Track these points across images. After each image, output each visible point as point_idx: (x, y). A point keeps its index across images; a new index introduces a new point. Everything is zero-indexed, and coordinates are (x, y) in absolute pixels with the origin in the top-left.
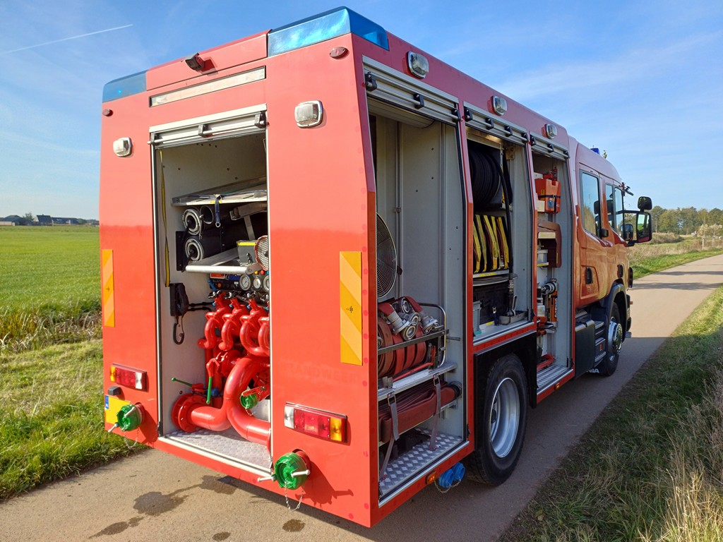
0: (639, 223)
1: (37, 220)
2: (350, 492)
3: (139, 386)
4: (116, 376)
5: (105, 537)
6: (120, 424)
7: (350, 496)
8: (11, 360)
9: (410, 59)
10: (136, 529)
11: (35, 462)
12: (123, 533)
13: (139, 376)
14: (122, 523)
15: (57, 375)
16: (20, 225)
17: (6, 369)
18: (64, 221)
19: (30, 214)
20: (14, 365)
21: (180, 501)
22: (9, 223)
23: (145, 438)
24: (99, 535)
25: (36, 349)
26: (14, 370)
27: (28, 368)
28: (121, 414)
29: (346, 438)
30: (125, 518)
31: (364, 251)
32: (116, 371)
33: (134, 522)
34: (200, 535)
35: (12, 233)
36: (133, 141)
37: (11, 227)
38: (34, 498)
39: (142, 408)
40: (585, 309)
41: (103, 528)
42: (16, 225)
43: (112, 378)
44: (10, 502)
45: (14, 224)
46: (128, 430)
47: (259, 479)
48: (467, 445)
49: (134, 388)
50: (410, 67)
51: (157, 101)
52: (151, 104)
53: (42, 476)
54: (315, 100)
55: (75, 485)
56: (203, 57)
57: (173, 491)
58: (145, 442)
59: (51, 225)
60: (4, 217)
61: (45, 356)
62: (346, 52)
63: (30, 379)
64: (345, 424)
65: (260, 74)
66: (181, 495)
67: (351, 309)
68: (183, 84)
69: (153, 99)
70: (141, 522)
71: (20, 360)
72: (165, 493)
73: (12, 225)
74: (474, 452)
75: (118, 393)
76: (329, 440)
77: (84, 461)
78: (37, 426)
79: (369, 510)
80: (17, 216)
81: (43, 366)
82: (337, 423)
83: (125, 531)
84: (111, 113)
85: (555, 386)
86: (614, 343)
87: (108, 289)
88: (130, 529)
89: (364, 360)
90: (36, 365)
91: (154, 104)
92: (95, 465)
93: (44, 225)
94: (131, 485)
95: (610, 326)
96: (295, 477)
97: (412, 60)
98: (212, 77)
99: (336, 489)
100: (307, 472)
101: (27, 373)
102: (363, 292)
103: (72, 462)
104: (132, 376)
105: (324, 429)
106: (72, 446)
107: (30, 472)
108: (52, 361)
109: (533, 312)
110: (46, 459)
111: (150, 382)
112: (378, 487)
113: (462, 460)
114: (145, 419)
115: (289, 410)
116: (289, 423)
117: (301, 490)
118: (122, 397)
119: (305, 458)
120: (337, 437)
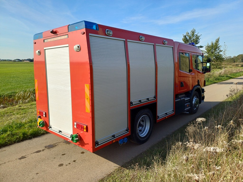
0: (207, 65)
2: (88, 144)
3: (44, 116)
4: (39, 113)
6: (40, 126)
7: (88, 145)
8: (22, 106)
9: (106, 31)
10: (43, 152)
11: (21, 135)
12: (40, 153)
13: (44, 113)
14: (40, 150)
15: (33, 111)
16: (31, 62)
17: (20, 109)
20: (22, 107)
21: (56, 146)
22: (28, 61)
23: (46, 129)
24: (34, 153)
25: (30, 103)
26: (22, 109)
27: (26, 108)
28: (40, 123)
29: (87, 131)
30: (41, 149)
31: (90, 84)
32: (39, 112)
33: (43, 150)
34: (58, 154)
35: (28, 64)
36: (41, 51)
37: (28, 63)
38: (20, 144)
39: (45, 122)
40: (185, 94)
41: (35, 151)
42: (30, 62)
43: (38, 114)
44: (14, 145)
46: (42, 127)
47: (68, 140)
48: (128, 133)
49: (43, 116)
50: (106, 33)
51: (45, 41)
52: (44, 42)
53: (23, 138)
54: (78, 44)
55: (31, 141)
56: (54, 30)
57: (55, 143)
58: (46, 130)
60: (26, 59)
61: (32, 105)
62: (84, 33)
63: (26, 112)
64: (87, 127)
65: (66, 36)
66: (57, 144)
67: (88, 99)
68: (50, 37)
69: (45, 40)
70: (45, 151)
71: (24, 106)
73: (28, 62)
74: (130, 135)
75: (40, 117)
76: (83, 131)
77: (34, 135)
78: (23, 125)
79: (92, 148)
80: (30, 59)
81: (30, 108)
82: (85, 127)
83: (40, 152)
84: (35, 43)
85: (166, 117)
86: (195, 104)
87: (37, 90)
88: (42, 152)
89: (90, 112)
90: (28, 108)
91: (45, 42)
92: (37, 136)
94: (45, 141)
95: (194, 99)
96: (75, 140)
97: (107, 32)
98: (57, 36)
99: (85, 143)
100: (77, 139)
101: (26, 110)
102: (90, 95)
103: (31, 135)
104: (43, 113)
105: (82, 128)
106: (31, 131)
107: (20, 137)
108: (33, 107)
109: (156, 97)
110: (24, 134)
111: (47, 115)
112: (95, 143)
113: (126, 137)
114: (46, 124)
115: (75, 123)
116: (75, 127)
117: (78, 143)
118: (41, 119)
119: (79, 135)
120: (85, 130)
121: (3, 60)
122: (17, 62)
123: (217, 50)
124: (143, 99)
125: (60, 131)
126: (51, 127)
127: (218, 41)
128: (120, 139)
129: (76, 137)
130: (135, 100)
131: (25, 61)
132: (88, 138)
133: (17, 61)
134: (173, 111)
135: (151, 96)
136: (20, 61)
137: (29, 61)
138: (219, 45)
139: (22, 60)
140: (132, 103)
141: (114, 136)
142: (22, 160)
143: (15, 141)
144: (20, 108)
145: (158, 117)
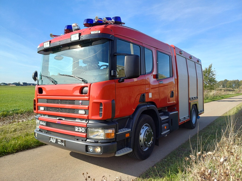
1: (22, 84)
60: (12, 83)
80: (16, 83)
122: (2, 85)
123: (211, 74)
127: (210, 67)
137: (15, 85)
138: (212, 70)
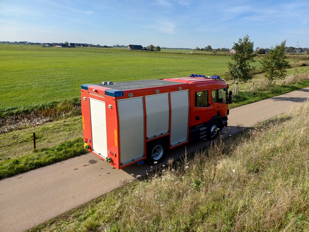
1: (70, 45)
2: (116, 164)
3: (89, 142)
4: (85, 139)
5: (84, 167)
6: (86, 148)
13: (89, 140)
14: (86, 165)
15: (77, 128)
16: (64, 47)
18: (79, 45)
19: (67, 42)
21: (97, 162)
22: (60, 46)
23: (90, 151)
25: (72, 117)
26: (67, 125)
27: (70, 125)
28: (86, 147)
29: (116, 157)
31: (117, 130)
33: (89, 165)
34: (99, 168)
39: (90, 146)
41: (84, 165)
45: (61, 47)
48: (144, 158)
53: (74, 155)
59: (75, 47)
62: (114, 100)
64: (116, 154)
66: (97, 161)
67: (116, 138)
72: (95, 160)
74: (146, 159)
78: (73, 144)
80: (62, 43)
81: (74, 124)
84: (82, 91)
85: (179, 145)
86: (213, 132)
87: (84, 123)
88: (88, 166)
89: (117, 146)
93: (73, 47)
95: (212, 128)
97: (129, 95)
100: (110, 161)
102: (117, 136)
104: (88, 140)
105: (113, 155)
107: (72, 154)
108: (76, 123)
109: (169, 131)
110: (74, 152)
111: (91, 141)
112: (120, 164)
113: (143, 160)
114: (90, 148)
115: (109, 151)
116: (109, 153)
117: (111, 163)
118: (87, 143)
119: (111, 158)
120: (114, 156)
121: (30, 43)
122: (47, 47)
124: (158, 134)
125: (100, 154)
126: (93, 150)
128: (138, 161)
129: (110, 159)
130: (150, 136)
131: (57, 46)
132: (116, 161)
133: (47, 45)
134: (186, 140)
135: (165, 131)
136: (50, 46)
139: (53, 44)
140: (147, 138)
141: (133, 160)
142: (76, 170)
143: (69, 157)
144: (65, 123)
145: (171, 146)
